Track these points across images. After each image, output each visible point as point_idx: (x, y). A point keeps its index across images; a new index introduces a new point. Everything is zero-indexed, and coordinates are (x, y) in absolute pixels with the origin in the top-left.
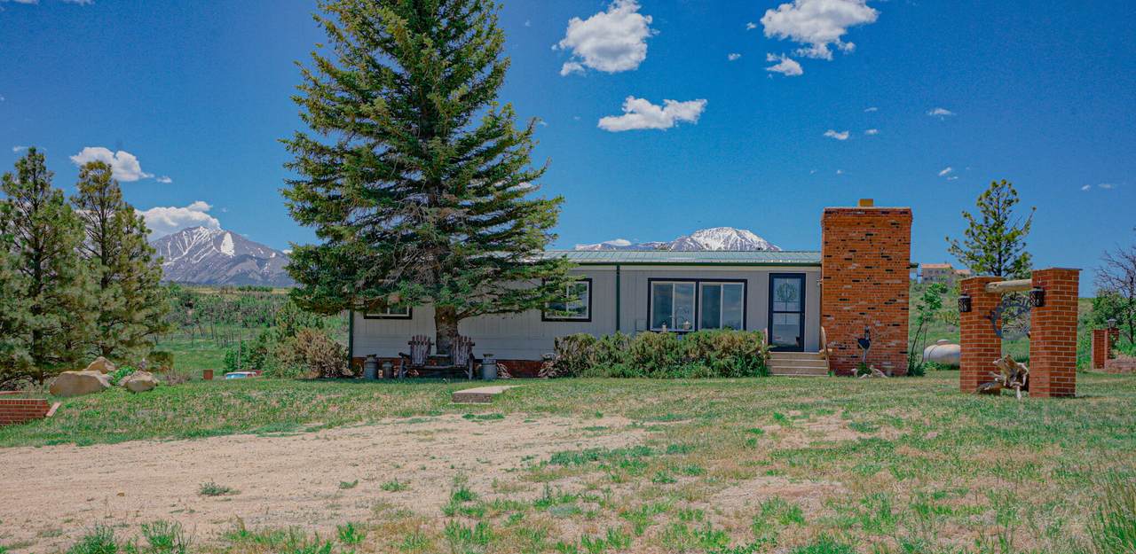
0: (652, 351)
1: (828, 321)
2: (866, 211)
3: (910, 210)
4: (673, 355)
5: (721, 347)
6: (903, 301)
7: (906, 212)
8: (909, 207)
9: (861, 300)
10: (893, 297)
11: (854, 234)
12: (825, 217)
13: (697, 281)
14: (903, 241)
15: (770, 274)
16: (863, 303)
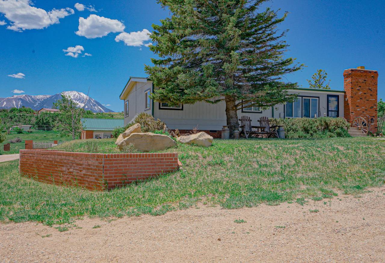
1: (353, 115)
2: (364, 71)
6: (376, 107)
8: (377, 71)
9: (363, 106)
10: (372, 106)
11: (360, 80)
13: (302, 96)
14: (375, 84)
15: (327, 95)
16: (363, 108)
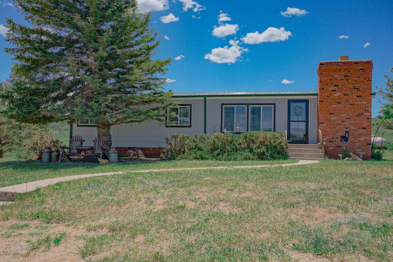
0: (219, 144)
1: (323, 126)
2: (344, 63)
3: (371, 61)
4: (232, 146)
5: (258, 141)
6: (368, 114)
7: (369, 62)
8: (370, 60)
10: (362, 111)
11: (337, 76)
12: (320, 67)
13: (248, 105)
14: (367, 80)
15: (288, 100)
16: (343, 115)
